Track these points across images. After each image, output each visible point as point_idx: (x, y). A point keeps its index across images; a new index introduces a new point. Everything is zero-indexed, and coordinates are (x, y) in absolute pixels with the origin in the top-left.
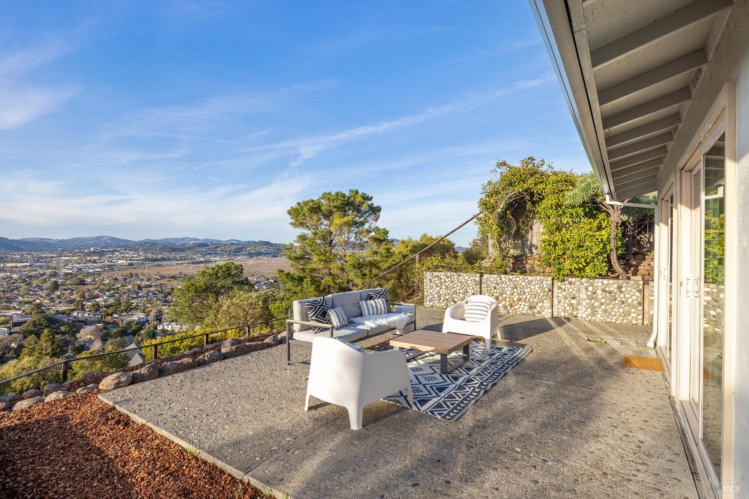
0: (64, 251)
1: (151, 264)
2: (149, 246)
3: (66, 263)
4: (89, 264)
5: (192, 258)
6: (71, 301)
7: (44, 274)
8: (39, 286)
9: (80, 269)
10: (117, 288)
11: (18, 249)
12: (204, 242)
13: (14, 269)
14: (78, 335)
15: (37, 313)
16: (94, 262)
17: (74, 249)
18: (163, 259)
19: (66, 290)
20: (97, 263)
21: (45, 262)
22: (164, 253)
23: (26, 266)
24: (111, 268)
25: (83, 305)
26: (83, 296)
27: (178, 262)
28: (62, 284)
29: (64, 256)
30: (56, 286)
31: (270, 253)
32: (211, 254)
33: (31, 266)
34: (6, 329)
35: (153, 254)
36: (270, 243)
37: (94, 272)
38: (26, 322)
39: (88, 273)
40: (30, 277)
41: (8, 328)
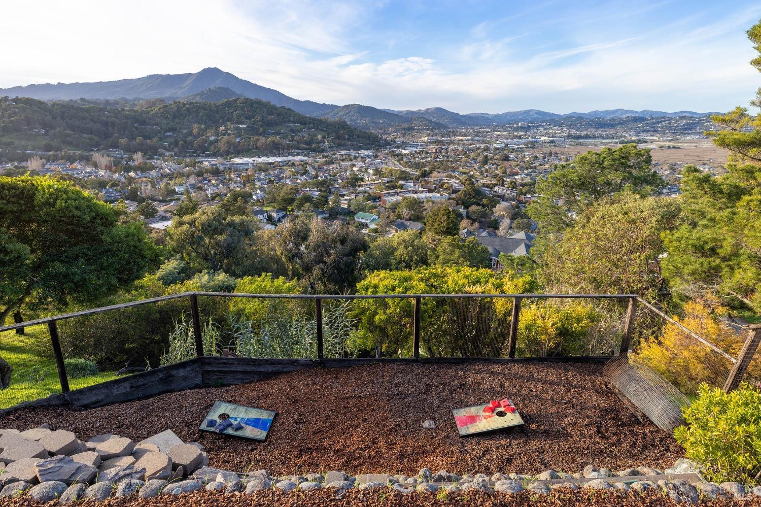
0: (497, 126)
1: (573, 142)
2: (575, 120)
3: (498, 137)
4: (515, 140)
5: (622, 136)
7: (479, 148)
8: (474, 159)
9: (507, 145)
10: (535, 167)
11: (464, 124)
12: (641, 115)
13: (460, 142)
14: (494, 210)
15: (469, 184)
16: (520, 137)
17: (505, 124)
18: (587, 137)
19: (493, 164)
20: (523, 138)
21: (482, 136)
22: (589, 130)
23: (468, 140)
24: (533, 144)
25: (503, 181)
26: (505, 172)
27: (604, 141)
28: (492, 159)
29: (496, 131)
30: (486, 161)
32: (647, 131)
33: (472, 140)
34: (447, 195)
35: (577, 130)
37: (518, 148)
38: (460, 190)
39: (513, 149)
40: (470, 150)
41: (449, 194)
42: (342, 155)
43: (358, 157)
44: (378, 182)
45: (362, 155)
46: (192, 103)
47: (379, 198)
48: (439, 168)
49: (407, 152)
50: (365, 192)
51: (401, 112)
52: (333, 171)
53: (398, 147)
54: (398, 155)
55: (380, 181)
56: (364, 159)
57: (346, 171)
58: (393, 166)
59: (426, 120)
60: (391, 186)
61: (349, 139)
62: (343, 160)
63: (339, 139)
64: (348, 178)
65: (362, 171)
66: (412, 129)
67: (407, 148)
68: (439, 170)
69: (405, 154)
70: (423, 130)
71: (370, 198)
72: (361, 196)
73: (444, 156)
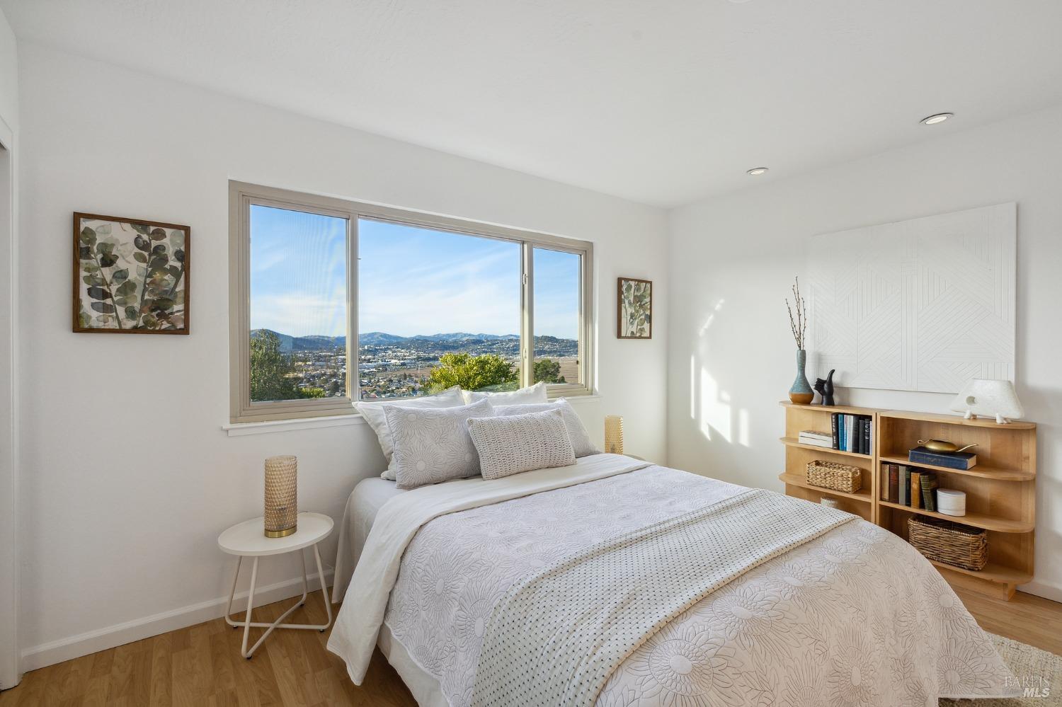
1: (424, 364)
2: (420, 343)
10: (393, 391)
12: (478, 338)
16: (369, 361)
18: (435, 359)
22: (436, 352)
24: (385, 368)
31: (555, 352)
32: (486, 352)
35: (425, 352)
36: (555, 338)
37: (369, 372)
39: (364, 373)
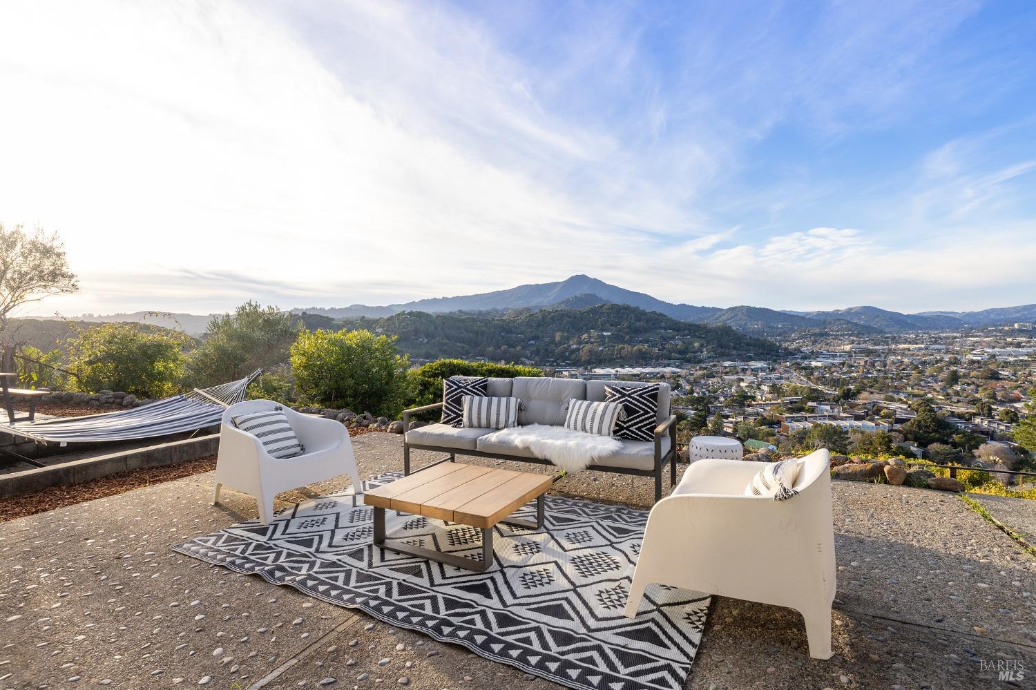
0: (972, 329)
3: (975, 345)
4: (1009, 349)
6: (974, 402)
7: (941, 360)
8: (933, 376)
9: (994, 356)
13: (906, 352)
14: (976, 452)
15: (925, 411)
17: (987, 326)
19: (969, 385)
20: (1024, 347)
21: (945, 344)
23: (920, 349)
25: (990, 409)
26: (993, 397)
28: (965, 376)
29: (971, 337)
30: (954, 378)
33: (926, 349)
34: (887, 425)
38: (910, 420)
40: (924, 363)
41: (890, 423)
42: (726, 367)
43: (747, 370)
44: (776, 402)
45: (753, 367)
46: (557, 311)
47: (779, 423)
48: (871, 387)
49: (819, 364)
50: (758, 414)
51: (808, 314)
52: (713, 386)
53: (804, 358)
54: (805, 368)
55: (779, 401)
56: (755, 372)
57: (731, 387)
58: (798, 381)
59: (848, 322)
60: (796, 408)
61: (734, 348)
62: (726, 373)
63: (722, 348)
64: (732, 396)
65: (752, 387)
66: (826, 334)
67: (818, 359)
68: (872, 390)
69: (816, 367)
70: (843, 335)
71: (764, 421)
72: (752, 419)
73: (879, 370)
